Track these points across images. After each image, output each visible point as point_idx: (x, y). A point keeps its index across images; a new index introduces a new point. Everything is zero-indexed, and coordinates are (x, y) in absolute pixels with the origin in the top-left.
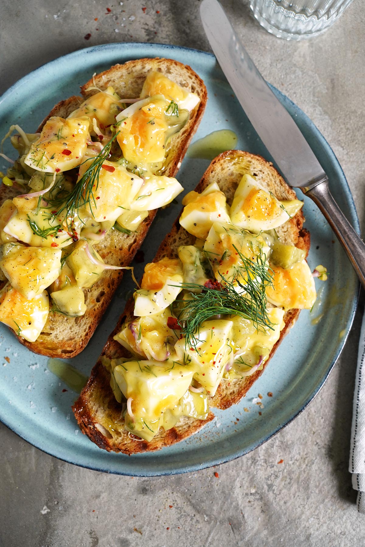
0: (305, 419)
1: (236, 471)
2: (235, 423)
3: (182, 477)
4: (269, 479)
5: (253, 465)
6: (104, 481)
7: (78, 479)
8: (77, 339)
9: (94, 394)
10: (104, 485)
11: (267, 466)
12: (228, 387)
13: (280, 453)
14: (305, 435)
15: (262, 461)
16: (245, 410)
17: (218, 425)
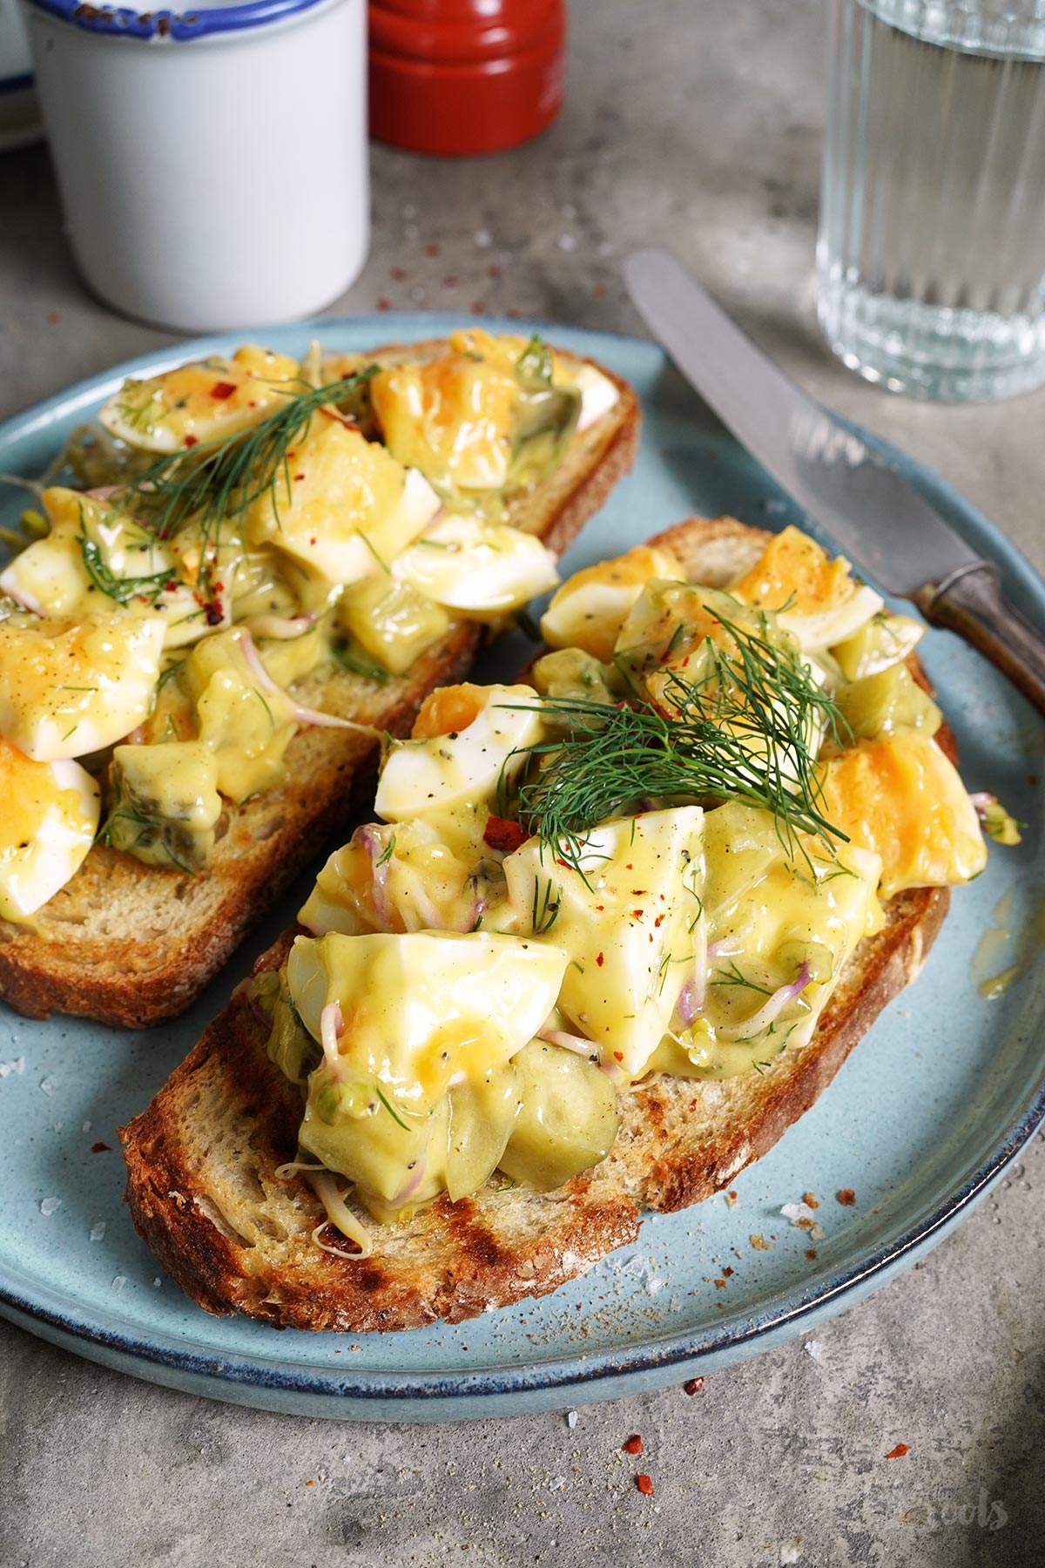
0: (982, 1306)
1: (722, 1476)
2: (719, 1284)
3: (505, 1488)
4: (855, 1514)
5: (789, 1457)
6: (195, 1490)
7: (95, 1477)
8: (173, 934)
9: (206, 1095)
10: (192, 1505)
11: (845, 1466)
12: (690, 1115)
13: (893, 1420)
14: (988, 1363)
15: (826, 1446)
16: (754, 1243)
17: (655, 1286)
